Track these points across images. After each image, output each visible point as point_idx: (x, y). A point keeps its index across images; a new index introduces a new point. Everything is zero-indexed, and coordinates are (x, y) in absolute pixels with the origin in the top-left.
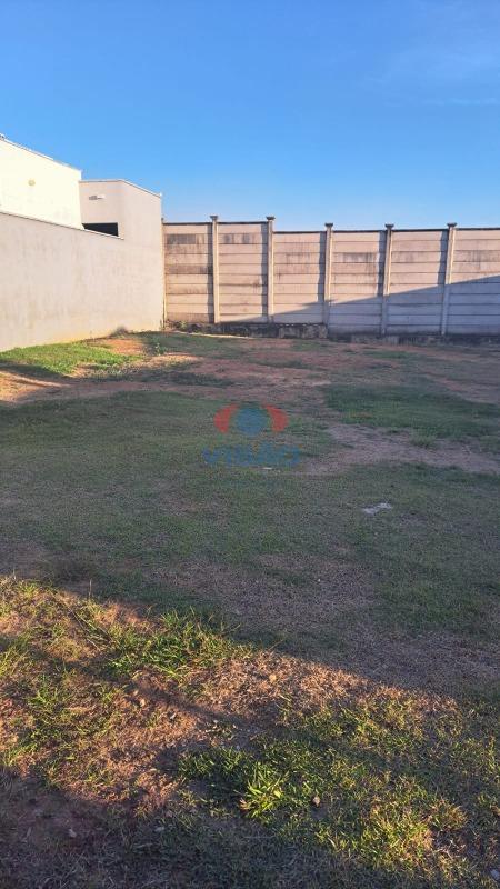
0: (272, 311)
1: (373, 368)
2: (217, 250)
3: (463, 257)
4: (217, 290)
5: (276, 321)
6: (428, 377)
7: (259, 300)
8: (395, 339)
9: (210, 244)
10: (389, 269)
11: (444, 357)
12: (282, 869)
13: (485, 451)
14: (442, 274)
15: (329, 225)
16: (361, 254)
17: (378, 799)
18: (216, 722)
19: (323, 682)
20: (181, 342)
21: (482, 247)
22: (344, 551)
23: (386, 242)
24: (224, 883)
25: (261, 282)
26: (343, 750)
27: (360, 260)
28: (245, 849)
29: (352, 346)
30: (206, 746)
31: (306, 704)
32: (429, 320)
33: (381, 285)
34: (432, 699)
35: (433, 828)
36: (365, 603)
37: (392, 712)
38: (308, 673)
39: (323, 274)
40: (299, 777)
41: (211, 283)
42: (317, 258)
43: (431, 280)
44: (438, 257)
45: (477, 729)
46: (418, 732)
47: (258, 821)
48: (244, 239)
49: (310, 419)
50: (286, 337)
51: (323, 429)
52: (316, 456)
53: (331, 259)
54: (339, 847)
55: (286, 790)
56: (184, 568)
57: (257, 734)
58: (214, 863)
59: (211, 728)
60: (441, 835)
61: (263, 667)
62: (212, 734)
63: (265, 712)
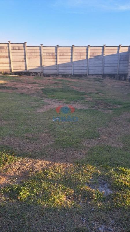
0: (28, 68)
1: (55, 84)
2: (11, 51)
3: (76, 54)
4: (12, 63)
5: (29, 71)
6: (69, 85)
7: (24, 66)
8: (61, 76)
9: (9, 49)
10: (58, 57)
11: (73, 81)
12: (28, 212)
13: (82, 103)
14: (72, 59)
15: (42, 45)
16: (51, 53)
17: (53, 191)
18: (11, 178)
19: (40, 164)
20: (2, 78)
21: (81, 51)
22: (47, 131)
23: (57, 50)
24: (13, 218)
25: (24, 60)
26: (44, 180)
27: (51, 54)
28: (19, 208)
29: (50, 78)
30: (9, 184)
31: (35, 170)
32: (69, 71)
33: (56, 61)
34: (67, 164)
35: (66, 195)
36: (51, 143)
37: (57, 169)
38: (36, 162)
39: (41, 58)
40: (33, 188)
41: (10, 61)
42: (39, 54)
43: (69, 60)
44: (70, 54)
45: (77, 170)
46: (63, 173)
47: (22, 201)
48: (18, 48)
49: (39, 97)
50: (32, 76)
51: (42, 100)
52: (40, 107)
53: (43, 54)
54: (43, 204)
55: (30, 192)
56: (3, 139)
57: (23, 179)
58: (10, 214)
59: (10, 180)
60: (68, 197)
61: (25, 162)
62: (10, 181)
63: (25, 174)
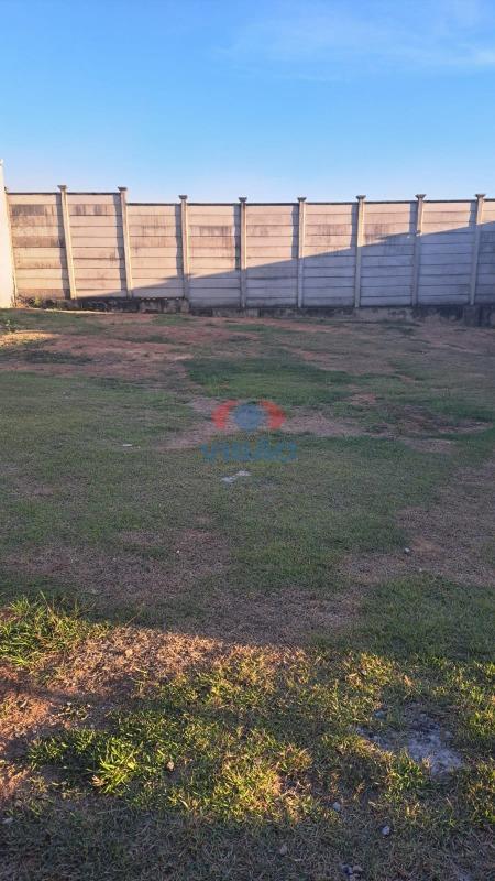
0: (131, 285)
1: (233, 341)
2: (68, 221)
3: (314, 231)
4: (71, 264)
5: (137, 295)
6: (285, 348)
7: (117, 274)
8: (256, 313)
9: (60, 215)
10: (245, 242)
11: (300, 329)
12: (135, 837)
13: (337, 415)
14: (296, 247)
15: (183, 198)
16: (217, 227)
17: (229, 755)
18: (69, 704)
19: (179, 649)
20: (35, 319)
21: (331, 221)
22: (203, 520)
23: (240, 215)
24: (76, 862)
25: (117, 256)
26: (196, 713)
27: (217, 233)
28: (97, 825)
29: (214, 320)
30: (58, 728)
31: (161, 674)
32: (285, 293)
33: (238, 258)
34: (282, 652)
35: (281, 774)
36: (220, 568)
37: (245, 670)
38: (164, 643)
39: (180, 247)
40: (154, 745)
41: (64, 257)
42: (173, 231)
43: (286, 254)
44: (291, 231)
45: (323, 675)
46: (269, 686)
47: (112, 795)
48: (95, 210)
49: (171, 393)
50: (148, 312)
51: (184, 402)
52: (178, 430)
53: (188, 232)
54: (192, 807)
55: (139, 758)
56: (37, 554)
57: (113, 710)
58: (65, 845)
59: (64, 711)
60: (288, 780)
61: (119, 644)
62: (65, 717)
63: (122, 685)
